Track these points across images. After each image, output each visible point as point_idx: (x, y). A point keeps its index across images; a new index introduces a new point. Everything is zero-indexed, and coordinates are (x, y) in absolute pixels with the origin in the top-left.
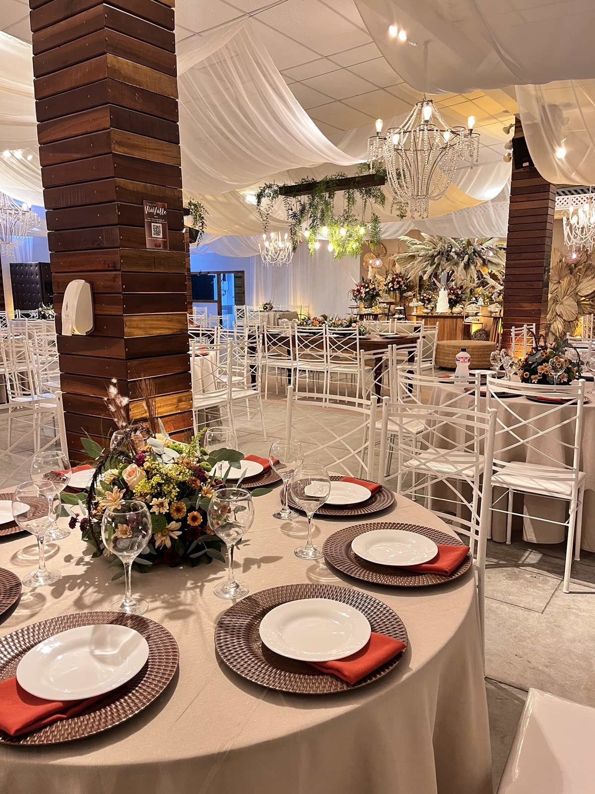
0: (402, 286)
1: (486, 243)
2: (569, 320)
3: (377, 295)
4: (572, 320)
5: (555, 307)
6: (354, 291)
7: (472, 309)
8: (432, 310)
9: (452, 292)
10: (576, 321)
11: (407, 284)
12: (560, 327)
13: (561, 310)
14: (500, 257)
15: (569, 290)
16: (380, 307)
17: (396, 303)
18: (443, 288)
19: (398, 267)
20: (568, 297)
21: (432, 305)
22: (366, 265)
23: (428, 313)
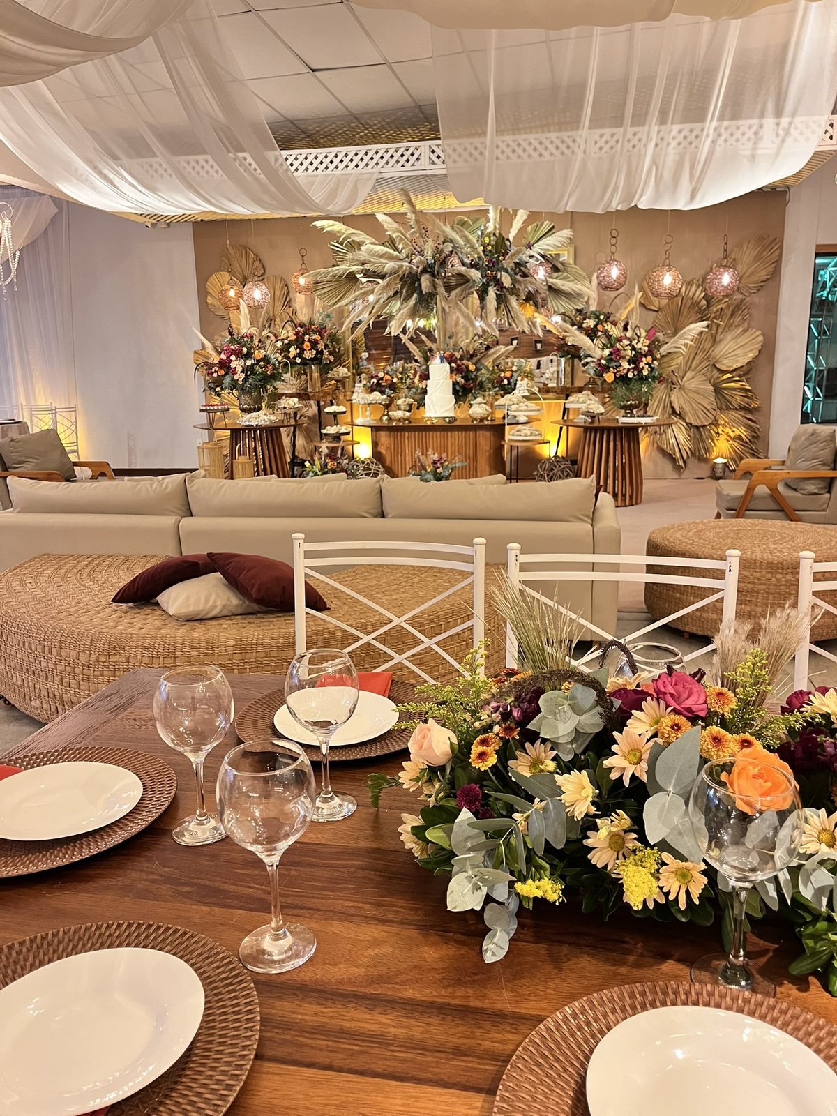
1: (540, 243)
2: (699, 424)
3: (275, 377)
4: (706, 424)
5: (670, 397)
6: (209, 366)
7: (526, 408)
8: (409, 411)
9: (453, 365)
10: (713, 427)
11: (334, 350)
12: (681, 438)
13: (681, 401)
14: (577, 278)
15: (697, 358)
16: (285, 408)
17: (314, 395)
18: (438, 357)
19: (301, 308)
20: (694, 373)
21: (408, 400)
22: (217, 303)
23: (405, 420)
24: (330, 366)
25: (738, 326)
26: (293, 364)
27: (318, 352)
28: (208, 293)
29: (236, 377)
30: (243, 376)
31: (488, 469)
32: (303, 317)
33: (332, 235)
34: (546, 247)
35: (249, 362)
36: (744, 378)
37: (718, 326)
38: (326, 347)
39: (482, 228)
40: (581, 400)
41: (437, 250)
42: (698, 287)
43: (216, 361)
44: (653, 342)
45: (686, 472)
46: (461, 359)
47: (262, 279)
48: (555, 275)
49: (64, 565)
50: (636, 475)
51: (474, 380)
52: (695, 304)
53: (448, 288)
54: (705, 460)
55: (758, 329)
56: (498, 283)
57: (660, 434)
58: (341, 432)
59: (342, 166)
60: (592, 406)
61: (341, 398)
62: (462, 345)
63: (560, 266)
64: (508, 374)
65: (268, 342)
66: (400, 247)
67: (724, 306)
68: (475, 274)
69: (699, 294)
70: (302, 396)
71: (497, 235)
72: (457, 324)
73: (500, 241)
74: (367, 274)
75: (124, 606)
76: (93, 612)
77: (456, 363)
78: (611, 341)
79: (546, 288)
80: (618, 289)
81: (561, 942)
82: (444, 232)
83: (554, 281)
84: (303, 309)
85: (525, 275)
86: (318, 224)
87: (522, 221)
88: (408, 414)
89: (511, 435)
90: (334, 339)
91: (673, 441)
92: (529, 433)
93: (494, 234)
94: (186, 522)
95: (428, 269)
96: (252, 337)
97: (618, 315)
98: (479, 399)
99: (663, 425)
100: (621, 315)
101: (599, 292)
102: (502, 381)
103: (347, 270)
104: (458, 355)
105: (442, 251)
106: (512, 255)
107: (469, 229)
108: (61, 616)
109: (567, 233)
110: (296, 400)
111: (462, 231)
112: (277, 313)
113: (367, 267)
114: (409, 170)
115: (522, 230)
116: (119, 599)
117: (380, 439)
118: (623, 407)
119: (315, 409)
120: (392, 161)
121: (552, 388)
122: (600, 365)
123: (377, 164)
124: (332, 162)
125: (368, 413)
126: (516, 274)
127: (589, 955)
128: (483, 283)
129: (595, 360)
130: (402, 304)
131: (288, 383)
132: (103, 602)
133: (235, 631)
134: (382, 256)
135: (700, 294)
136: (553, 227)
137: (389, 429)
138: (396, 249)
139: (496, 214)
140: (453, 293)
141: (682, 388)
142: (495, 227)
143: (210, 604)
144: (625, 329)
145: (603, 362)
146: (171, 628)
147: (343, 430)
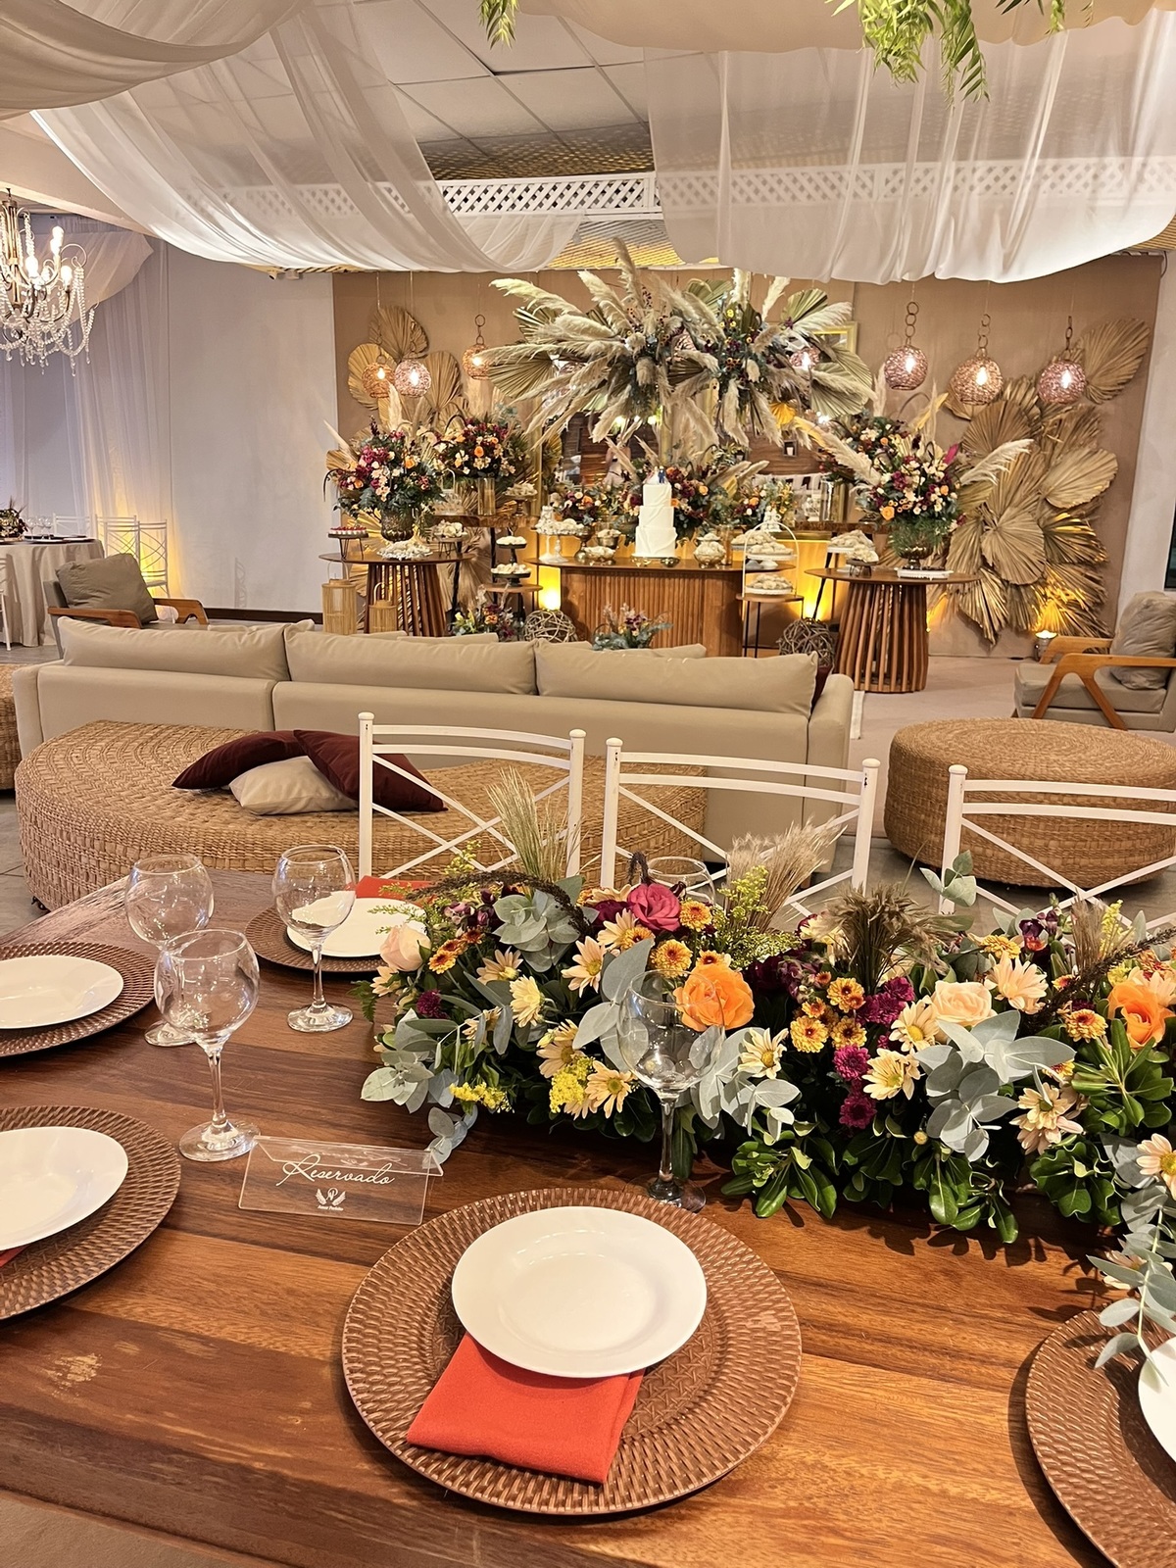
0: (498, 461)
1: (804, 320)
2: (1019, 582)
3: (432, 493)
4: (1029, 582)
5: (980, 542)
6: (343, 475)
7: (771, 550)
8: (613, 548)
9: (678, 486)
10: (1039, 587)
11: (516, 457)
12: (993, 601)
13: (996, 550)
14: (855, 371)
15: (1022, 488)
16: (443, 536)
17: (485, 520)
18: (657, 473)
19: (475, 398)
20: (1015, 510)
21: (612, 531)
22: (360, 386)
23: (606, 560)
24: (509, 481)
25: (1084, 445)
26: (460, 475)
27: (495, 461)
28: (349, 372)
29: (378, 492)
30: (388, 490)
31: (717, 632)
32: (477, 411)
33: (519, 300)
34: (812, 326)
35: (397, 472)
36: (1086, 520)
37: (1055, 444)
38: (506, 453)
39: (725, 297)
40: (848, 542)
41: (661, 326)
42: (1029, 388)
43: (352, 469)
44: (952, 466)
45: (997, 648)
46: (690, 477)
47: (423, 356)
48: (824, 365)
49: (123, 736)
50: (919, 649)
51: (706, 508)
52: (1024, 412)
53: (674, 379)
54: (1027, 634)
55: (1110, 452)
56: (743, 374)
57: (964, 594)
58: (518, 572)
59: (534, 204)
60: (861, 552)
61: (522, 525)
62: (691, 458)
63: (830, 353)
64: (754, 501)
65: (424, 446)
66: (610, 320)
67: (1064, 416)
68: (710, 361)
69: (1030, 399)
70: (469, 520)
71: (745, 308)
72: (686, 428)
73: (748, 316)
74: (564, 355)
75: (189, 792)
76: (148, 798)
77: (681, 482)
78: (894, 462)
79: (809, 383)
80: (913, 388)
81: (507, 1154)
82: (671, 299)
83: (821, 374)
84: (479, 398)
85: (780, 365)
86: (499, 283)
87: (781, 288)
88: (611, 551)
89: (751, 586)
90: (517, 443)
91: (980, 604)
92: (774, 585)
93: (740, 306)
94: (282, 688)
95: (647, 351)
96: (403, 438)
97: (911, 425)
98: (711, 535)
99: (968, 582)
100: (915, 425)
101: (887, 391)
102: (745, 510)
103: (536, 349)
104: (685, 472)
105: (667, 327)
106: (763, 337)
107: (707, 299)
108: (109, 800)
109: (843, 307)
110: (459, 526)
111: (695, 301)
112: (443, 404)
113: (564, 345)
114: (626, 213)
115: (781, 301)
116: (183, 782)
117: (571, 585)
118: (905, 555)
119: (488, 538)
120: (603, 200)
121: (813, 523)
122: (876, 494)
123: (582, 202)
124: (520, 198)
125: (557, 548)
126: (769, 362)
127: (531, 1166)
128: (723, 374)
129: (871, 488)
130: (609, 398)
131: (452, 501)
132: (164, 787)
133: (321, 831)
134: (585, 331)
135: (1033, 398)
136: (825, 298)
137: (585, 571)
138: (604, 322)
139: (743, 277)
140: (680, 387)
141: (998, 530)
142: (742, 297)
143: (294, 794)
144: (915, 445)
145: (880, 491)
146: (241, 823)
147: (521, 570)
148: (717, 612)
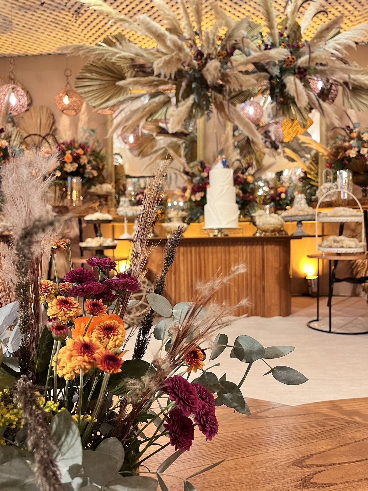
0: (84, 167)
24: (93, 182)
27: (81, 166)
31: (277, 288)
147: (107, 243)
148: (277, 272)
